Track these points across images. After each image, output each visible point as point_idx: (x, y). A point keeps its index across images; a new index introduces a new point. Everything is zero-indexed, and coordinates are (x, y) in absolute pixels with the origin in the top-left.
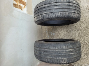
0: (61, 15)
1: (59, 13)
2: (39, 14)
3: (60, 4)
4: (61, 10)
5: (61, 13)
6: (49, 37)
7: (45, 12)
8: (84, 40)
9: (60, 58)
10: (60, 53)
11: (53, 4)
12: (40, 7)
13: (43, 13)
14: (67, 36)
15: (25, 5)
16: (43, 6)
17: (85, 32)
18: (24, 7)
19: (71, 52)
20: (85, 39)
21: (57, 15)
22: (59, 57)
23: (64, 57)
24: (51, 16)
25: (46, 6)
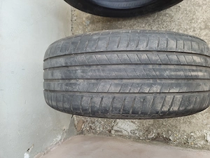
9: (156, 89)
10: (158, 70)
19: (194, 68)
22: (151, 86)
23: (171, 86)
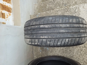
0: (69, 43)
1: (67, 40)
2: (35, 37)
3: (68, 25)
4: (69, 36)
5: (70, 39)
6: (42, 52)
7: (45, 36)
8: (83, 59)
11: (58, 25)
12: (37, 26)
13: (41, 37)
14: (63, 52)
15: (11, 12)
16: (41, 26)
17: (85, 50)
18: (8, 15)
20: (85, 57)
21: (63, 43)
24: (55, 44)
25: (46, 26)
